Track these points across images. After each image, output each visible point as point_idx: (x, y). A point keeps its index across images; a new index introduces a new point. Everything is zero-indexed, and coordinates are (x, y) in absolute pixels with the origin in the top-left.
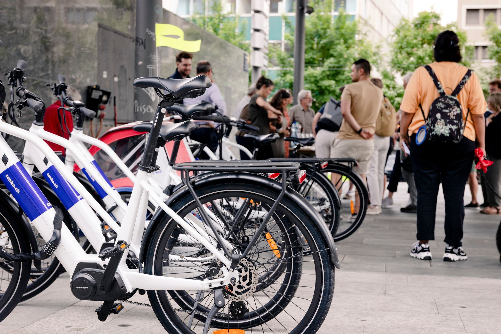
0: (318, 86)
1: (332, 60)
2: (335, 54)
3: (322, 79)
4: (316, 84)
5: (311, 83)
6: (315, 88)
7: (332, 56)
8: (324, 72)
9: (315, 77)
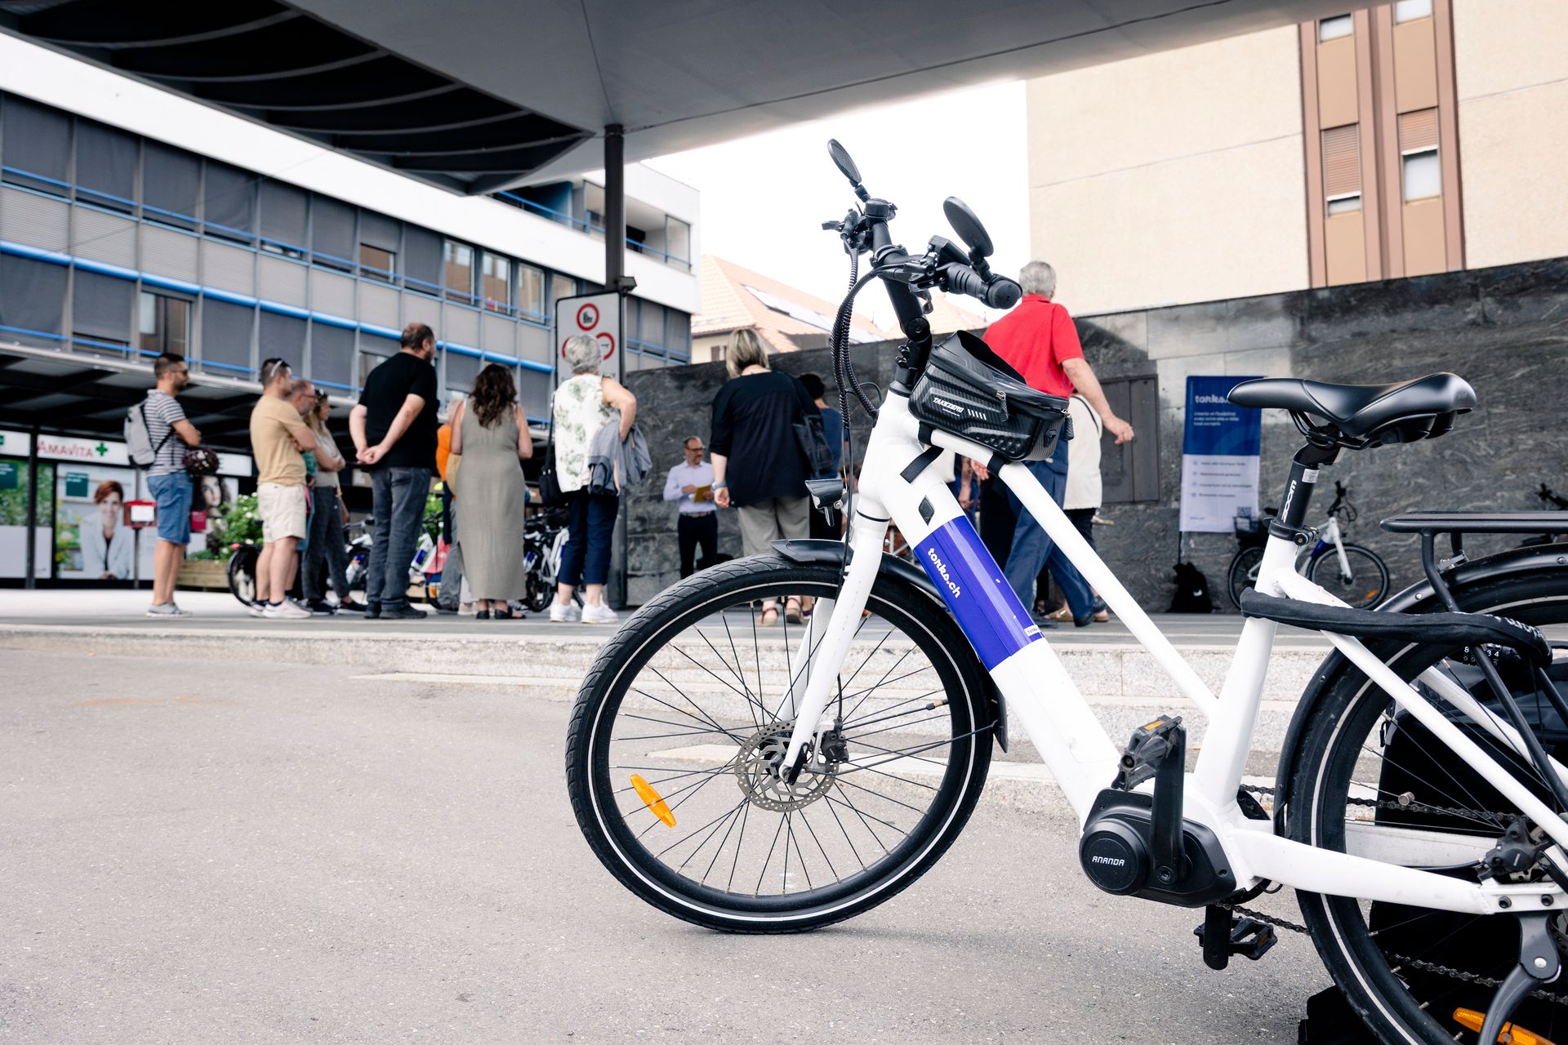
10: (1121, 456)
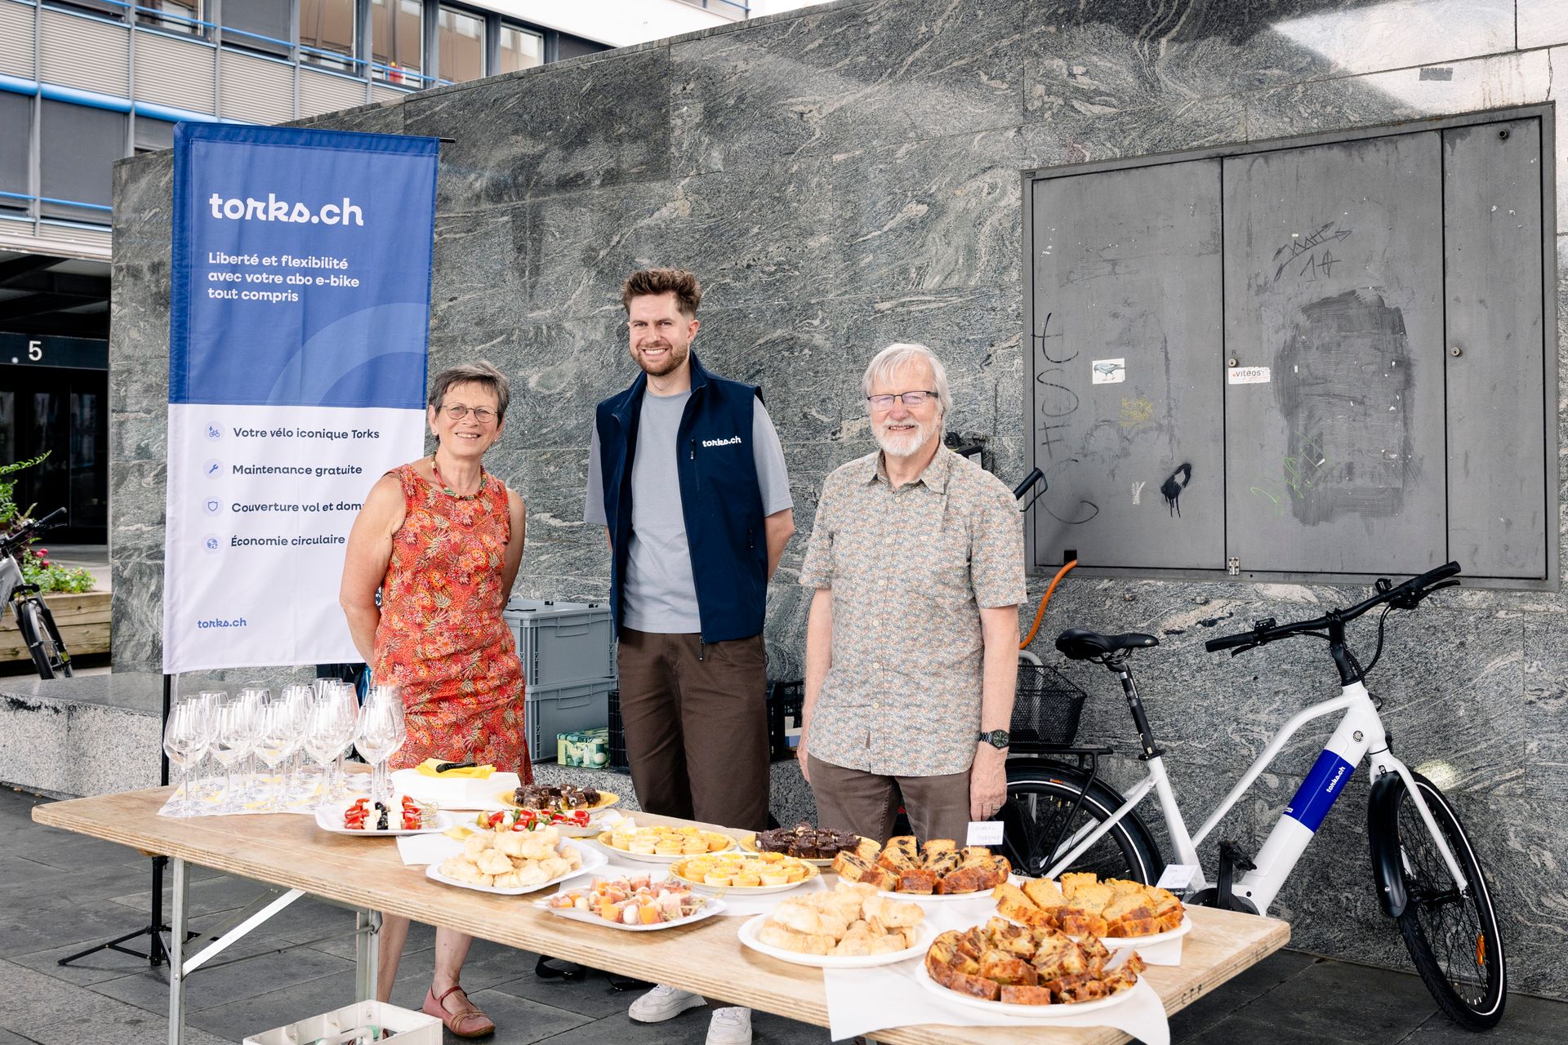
10: (1405, 407)
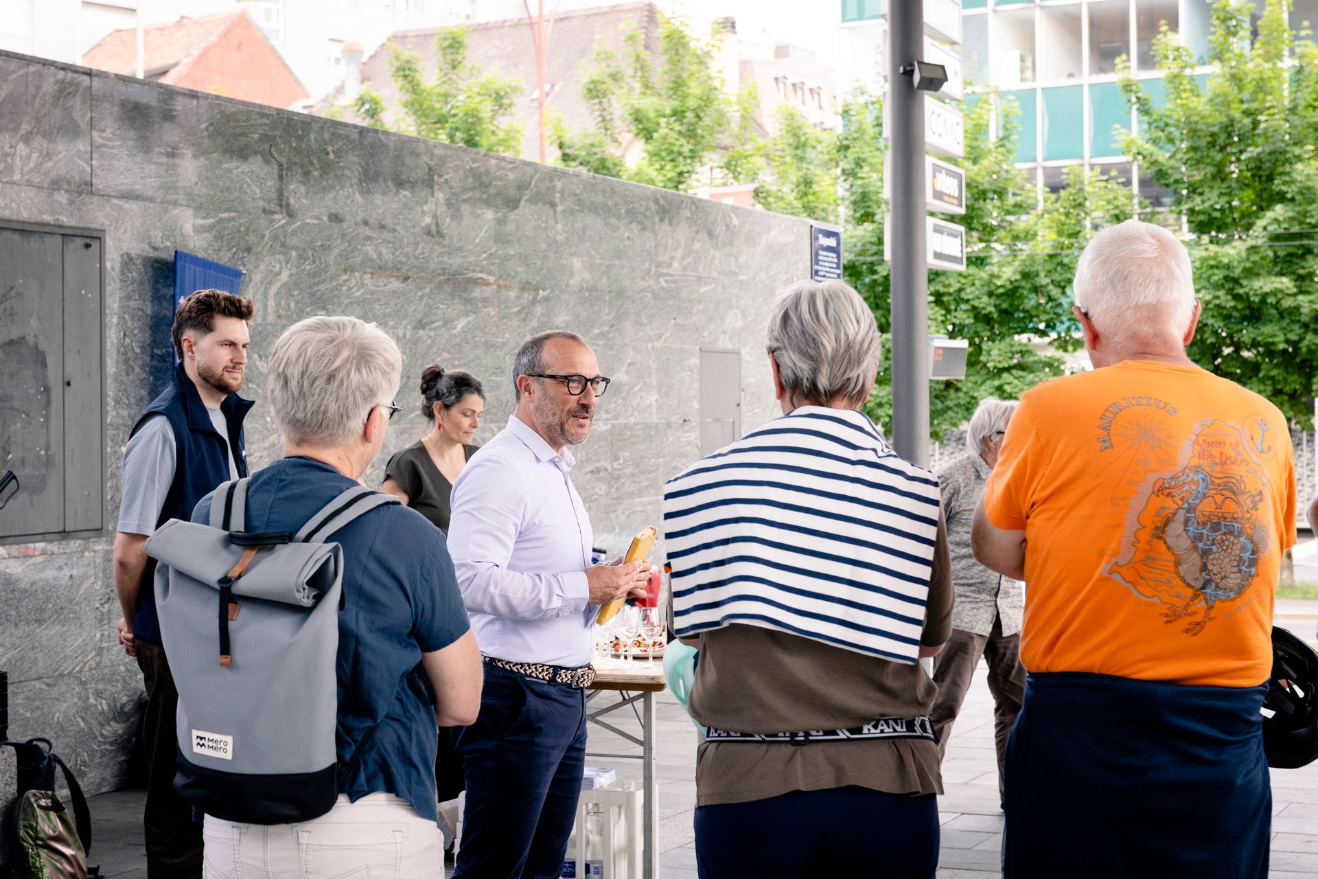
0: (1237, 297)
1: (1279, 210)
2: (1291, 191)
3: (1250, 273)
4: (1230, 291)
5: (1217, 286)
6: (1230, 303)
7: (1281, 198)
8: (1253, 249)
9: (1228, 267)
